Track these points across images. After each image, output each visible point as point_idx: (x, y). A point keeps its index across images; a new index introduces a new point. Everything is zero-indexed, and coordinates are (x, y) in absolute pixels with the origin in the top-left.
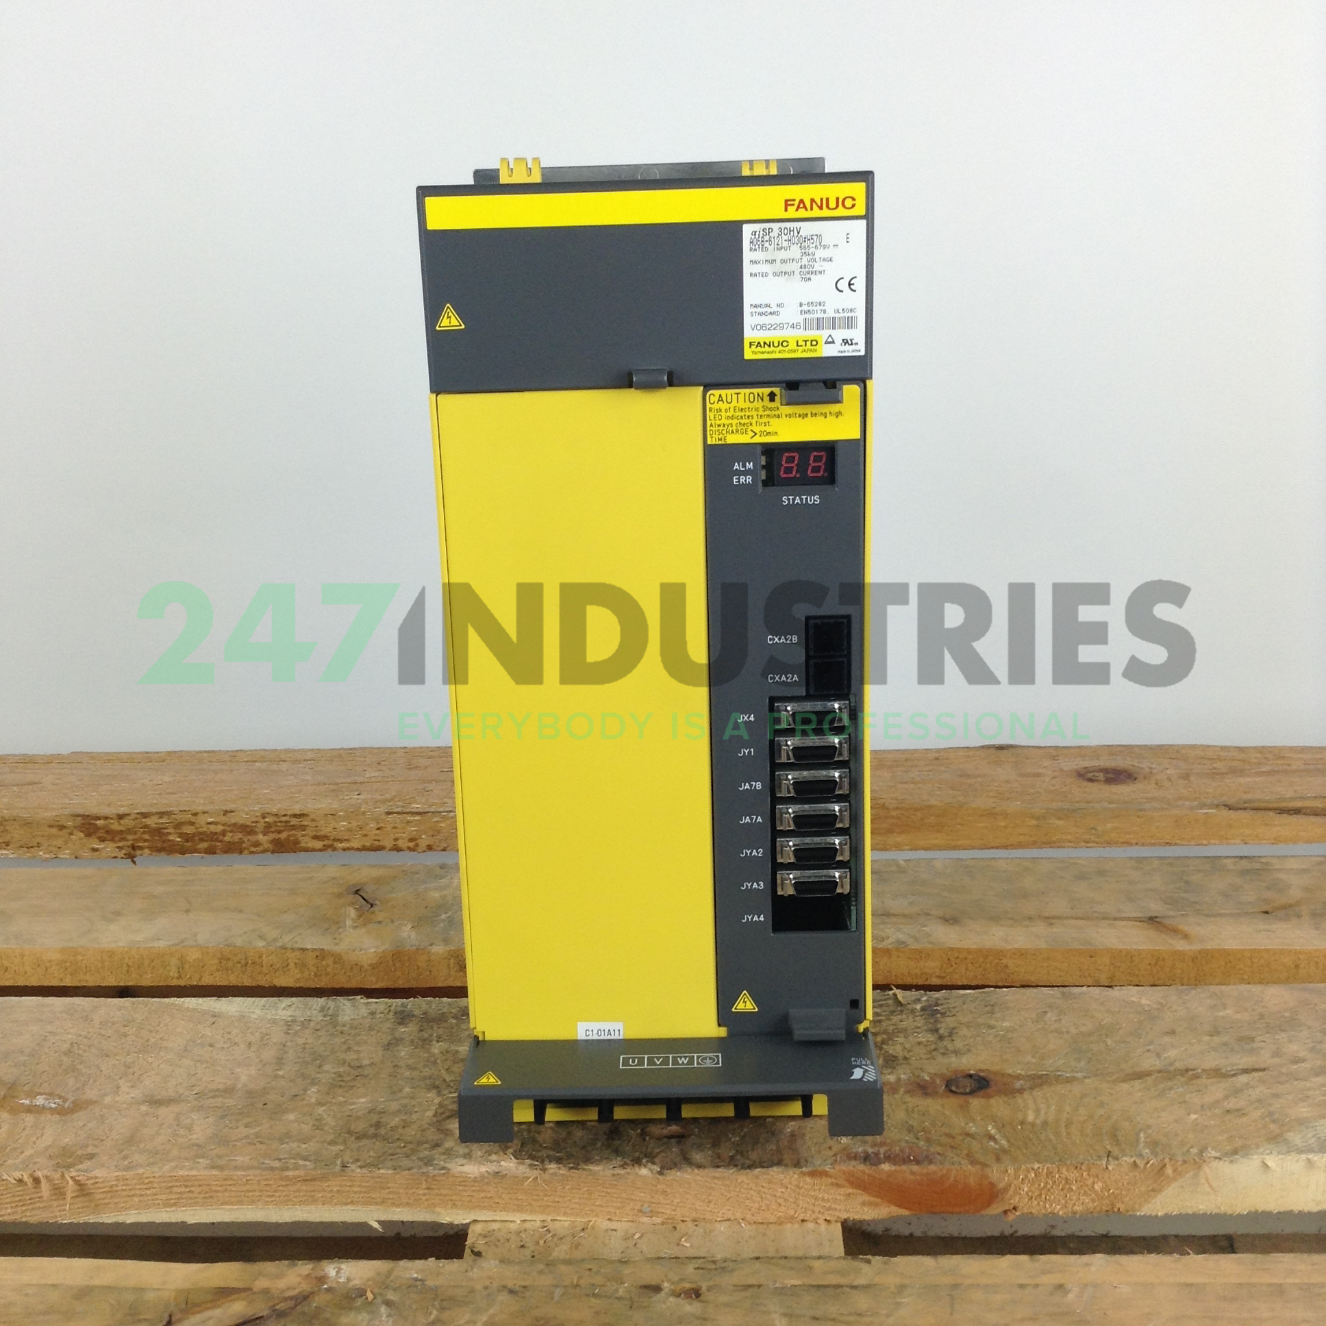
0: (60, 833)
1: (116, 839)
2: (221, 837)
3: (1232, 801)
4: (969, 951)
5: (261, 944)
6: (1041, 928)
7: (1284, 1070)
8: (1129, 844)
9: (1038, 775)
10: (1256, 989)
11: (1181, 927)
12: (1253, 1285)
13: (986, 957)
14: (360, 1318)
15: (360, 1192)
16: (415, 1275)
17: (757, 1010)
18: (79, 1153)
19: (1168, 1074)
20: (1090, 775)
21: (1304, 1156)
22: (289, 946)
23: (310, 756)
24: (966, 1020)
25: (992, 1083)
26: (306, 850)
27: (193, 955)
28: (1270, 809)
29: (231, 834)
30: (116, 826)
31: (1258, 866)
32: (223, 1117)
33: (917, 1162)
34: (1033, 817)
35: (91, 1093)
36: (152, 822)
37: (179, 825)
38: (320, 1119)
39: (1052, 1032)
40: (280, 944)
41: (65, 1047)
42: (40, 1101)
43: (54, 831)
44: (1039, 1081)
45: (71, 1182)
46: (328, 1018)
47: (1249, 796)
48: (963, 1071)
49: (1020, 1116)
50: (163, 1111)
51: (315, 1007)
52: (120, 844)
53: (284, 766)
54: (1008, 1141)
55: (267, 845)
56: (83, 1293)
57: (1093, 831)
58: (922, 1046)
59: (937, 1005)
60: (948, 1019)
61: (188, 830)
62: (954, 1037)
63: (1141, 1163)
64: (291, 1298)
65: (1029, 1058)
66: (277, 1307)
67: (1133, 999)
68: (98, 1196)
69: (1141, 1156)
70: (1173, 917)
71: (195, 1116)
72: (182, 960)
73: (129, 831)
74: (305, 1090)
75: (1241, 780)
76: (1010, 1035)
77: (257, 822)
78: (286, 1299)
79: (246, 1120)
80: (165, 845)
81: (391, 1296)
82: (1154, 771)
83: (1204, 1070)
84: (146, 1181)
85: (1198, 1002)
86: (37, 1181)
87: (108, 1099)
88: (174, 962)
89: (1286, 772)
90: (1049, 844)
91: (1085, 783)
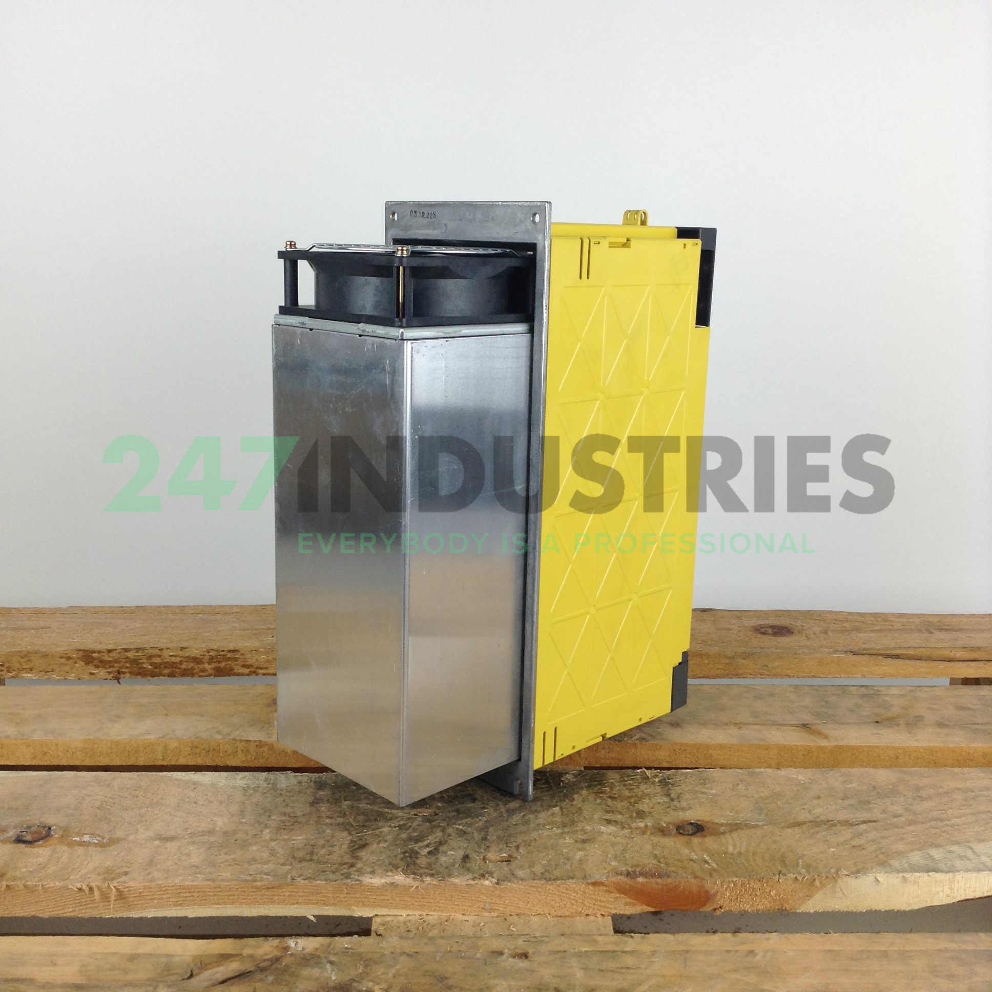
0: (68, 662)
1: (107, 666)
2: (179, 666)
3: (855, 649)
4: (687, 745)
5: (219, 737)
6: (733, 730)
7: (888, 822)
8: (789, 676)
9: (730, 629)
10: (871, 771)
11: (823, 731)
12: (870, 951)
13: (698, 749)
14: (314, 971)
15: (303, 896)
16: (346, 946)
18: (117, 871)
19: (816, 823)
20: (763, 630)
21: (901, 875)
22: (238, 738)
23: (235, 610)
24: (688, 788)
25: (705, 828)
26: (238, 675)
27: (174, 745)
28: (880, 655)
29: (186, 663)
30: (106, 658)
31: (872, 692)
32: (209, 848)
33: (660, 876)
34: (726, 657)
35: (120, 834)
36: (131, 655)
37: (150, 657)
38: (273, 850)
39: (742, 796)
40: (232, 737)
41: (97, 804)
42: (86, 838)
43: (63, 660)
44: (735, 827)
45: (114, 890)
46: (270, 786)
47: (866, 646)
48: (686, 821)
49: (724, 848)
50: (169, 845)
51: (261, 778)
52: (110, 670)
53: (219, 617)
54: (717, 864)
55: (210, 671)
56: (133, 958)
57: (766, 667)
58: (660, 805)
59: (669, 779)
60: (676, 788)
61: (157, 660)
62: (680, 799)
63: (800, 878)
64: (268, 960)
65: (728, 813)
66: (260, 965)
67: (793, 776)
68: (131, 899)
69: (800, 874)
70: (818, 724)
71: (191, 848)
72: (165, 747)
73: (116, 661)
74: (262, 831)
75: (861, 635)
76: (716, 798)
77: (203, 655)
78: (265, 961)
79: (225, 850)
80: (141, 670)
81: (332, 958)
82: (804, 628)
83: (838, 821)
84: (164, 889)
85: (835, 779)
86: (91, 889)
87: (132, 838)
88: (160, 748)
89: (890, 630)
90: (738, 676)
91: (759, 635)
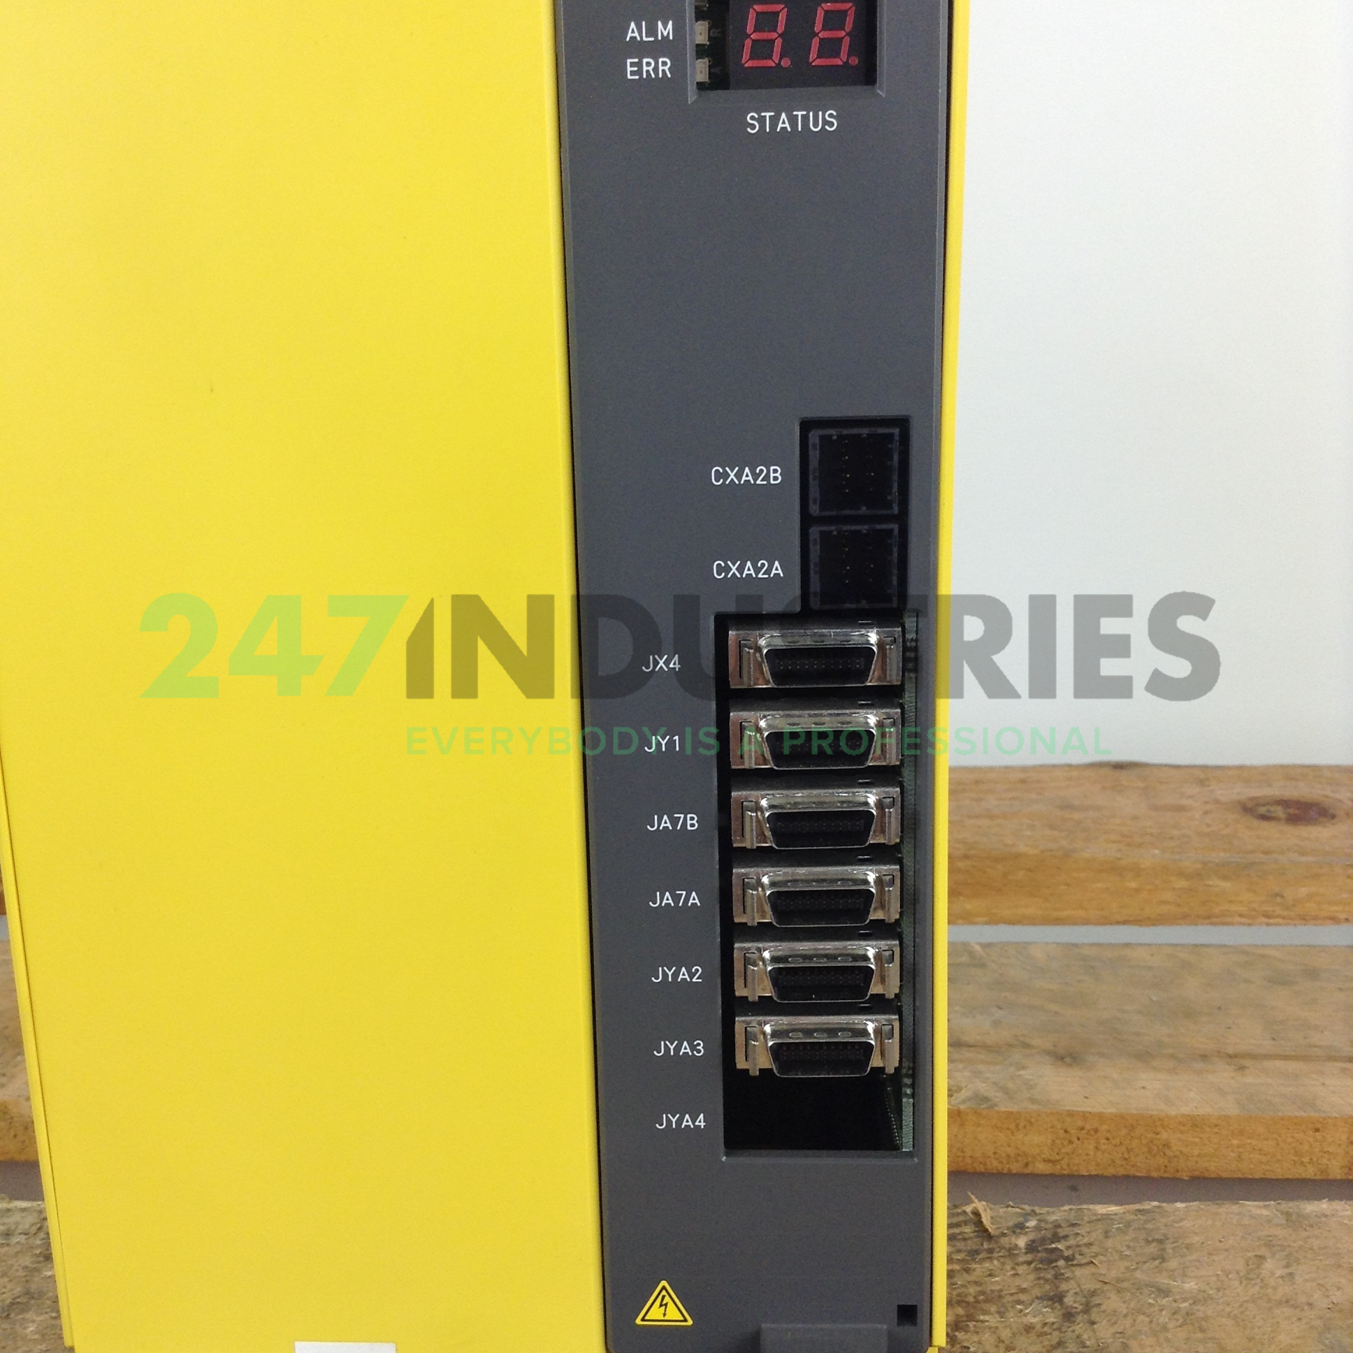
4: (1101, 1116)
6: (1223, 1075)
8: (1334, 920)
9: (1180, 809)
13: (1133, 1128)
17: (690, 1322)
20: (1262, 810)
24: (1114, 1273)
34: (1181, 874)
39: (1280, 1303)
57: (1279, 900)
58: (1033, 1336)
59: (1056, 1238)
60: (1078, 1272)
62: (1094, 1315)
76: (1201, 1311)
90: (1210, 919)
91: (1256, 823)
